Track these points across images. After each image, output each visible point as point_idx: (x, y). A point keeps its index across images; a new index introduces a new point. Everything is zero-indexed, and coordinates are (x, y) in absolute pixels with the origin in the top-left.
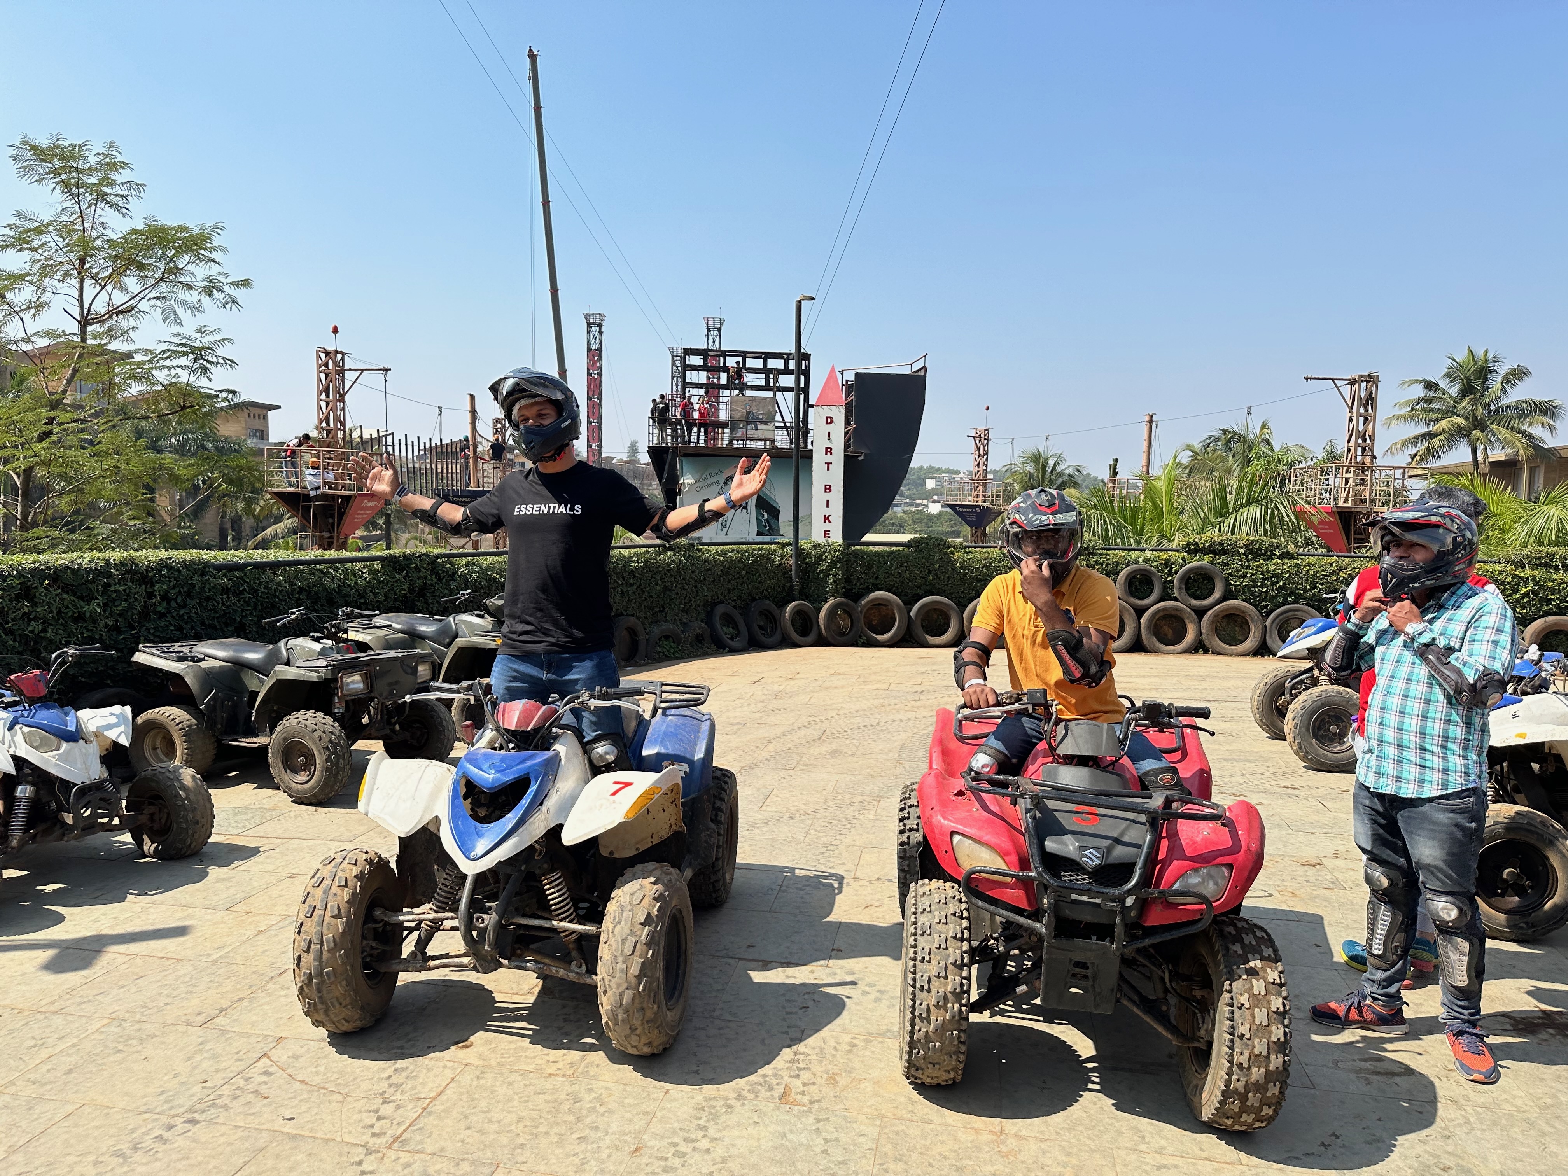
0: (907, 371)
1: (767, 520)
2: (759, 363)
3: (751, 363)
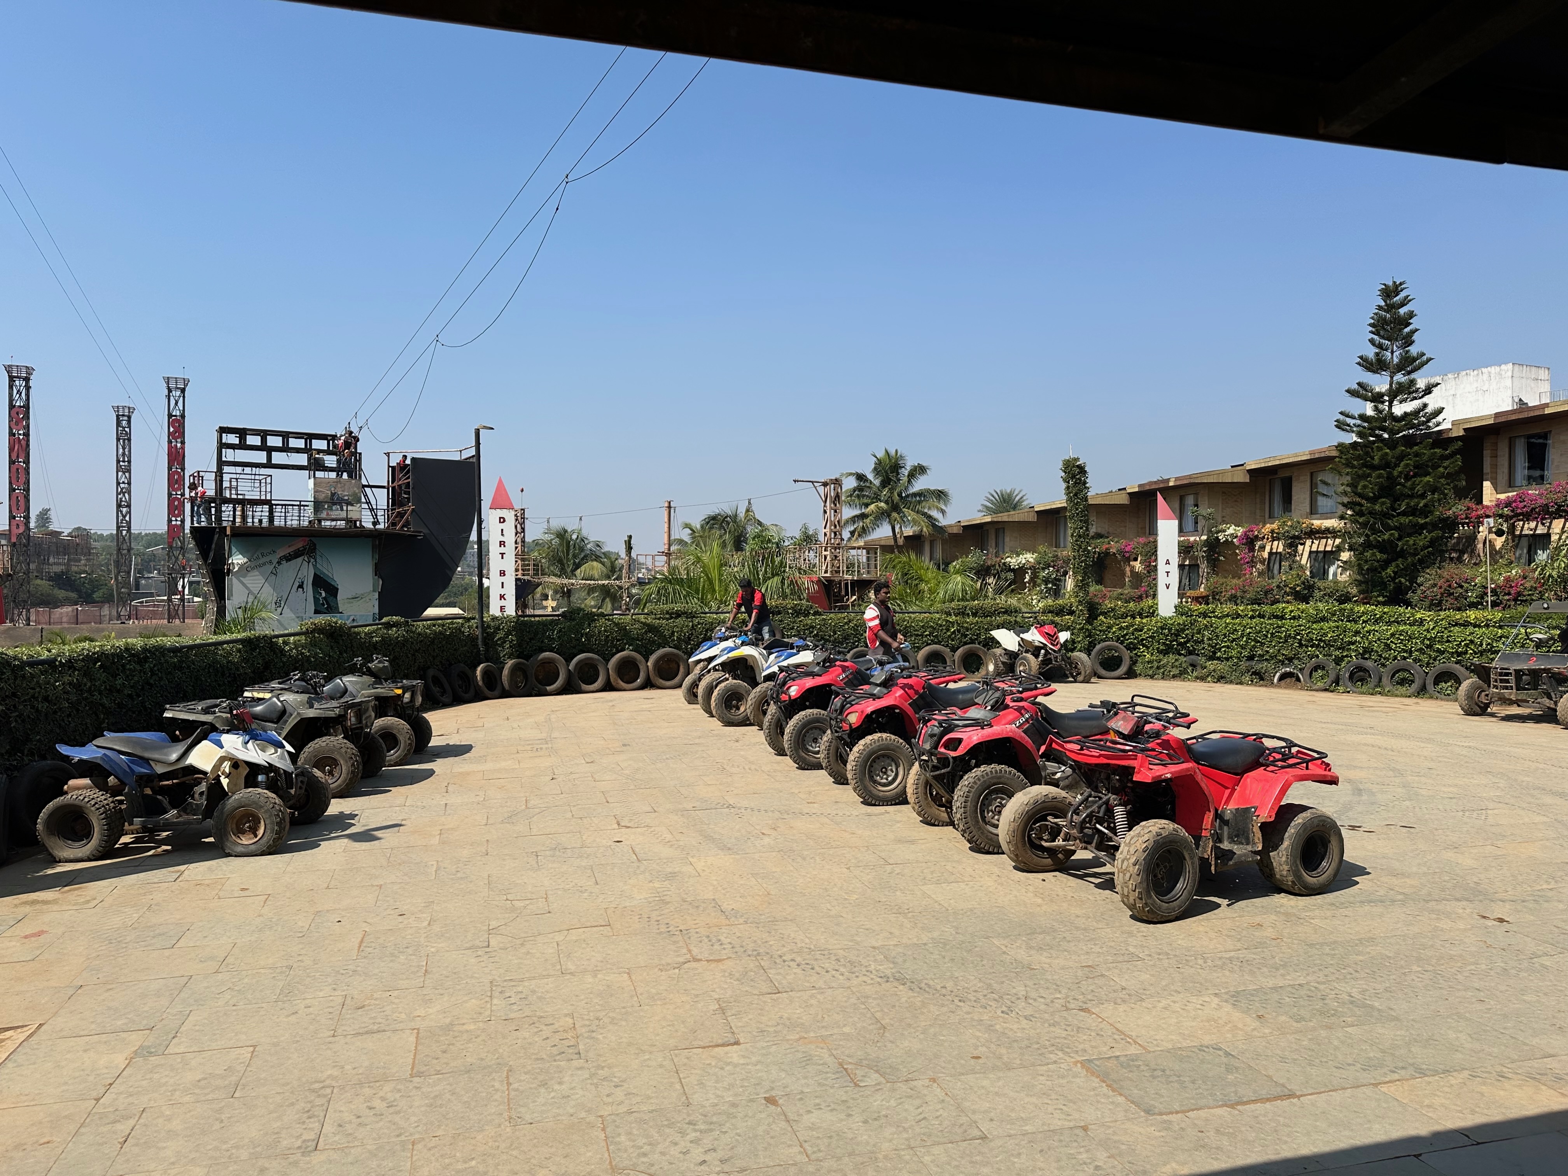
0: (457, 457)
1: (324, 598)
2: (300, 443)
3: (294, 443)
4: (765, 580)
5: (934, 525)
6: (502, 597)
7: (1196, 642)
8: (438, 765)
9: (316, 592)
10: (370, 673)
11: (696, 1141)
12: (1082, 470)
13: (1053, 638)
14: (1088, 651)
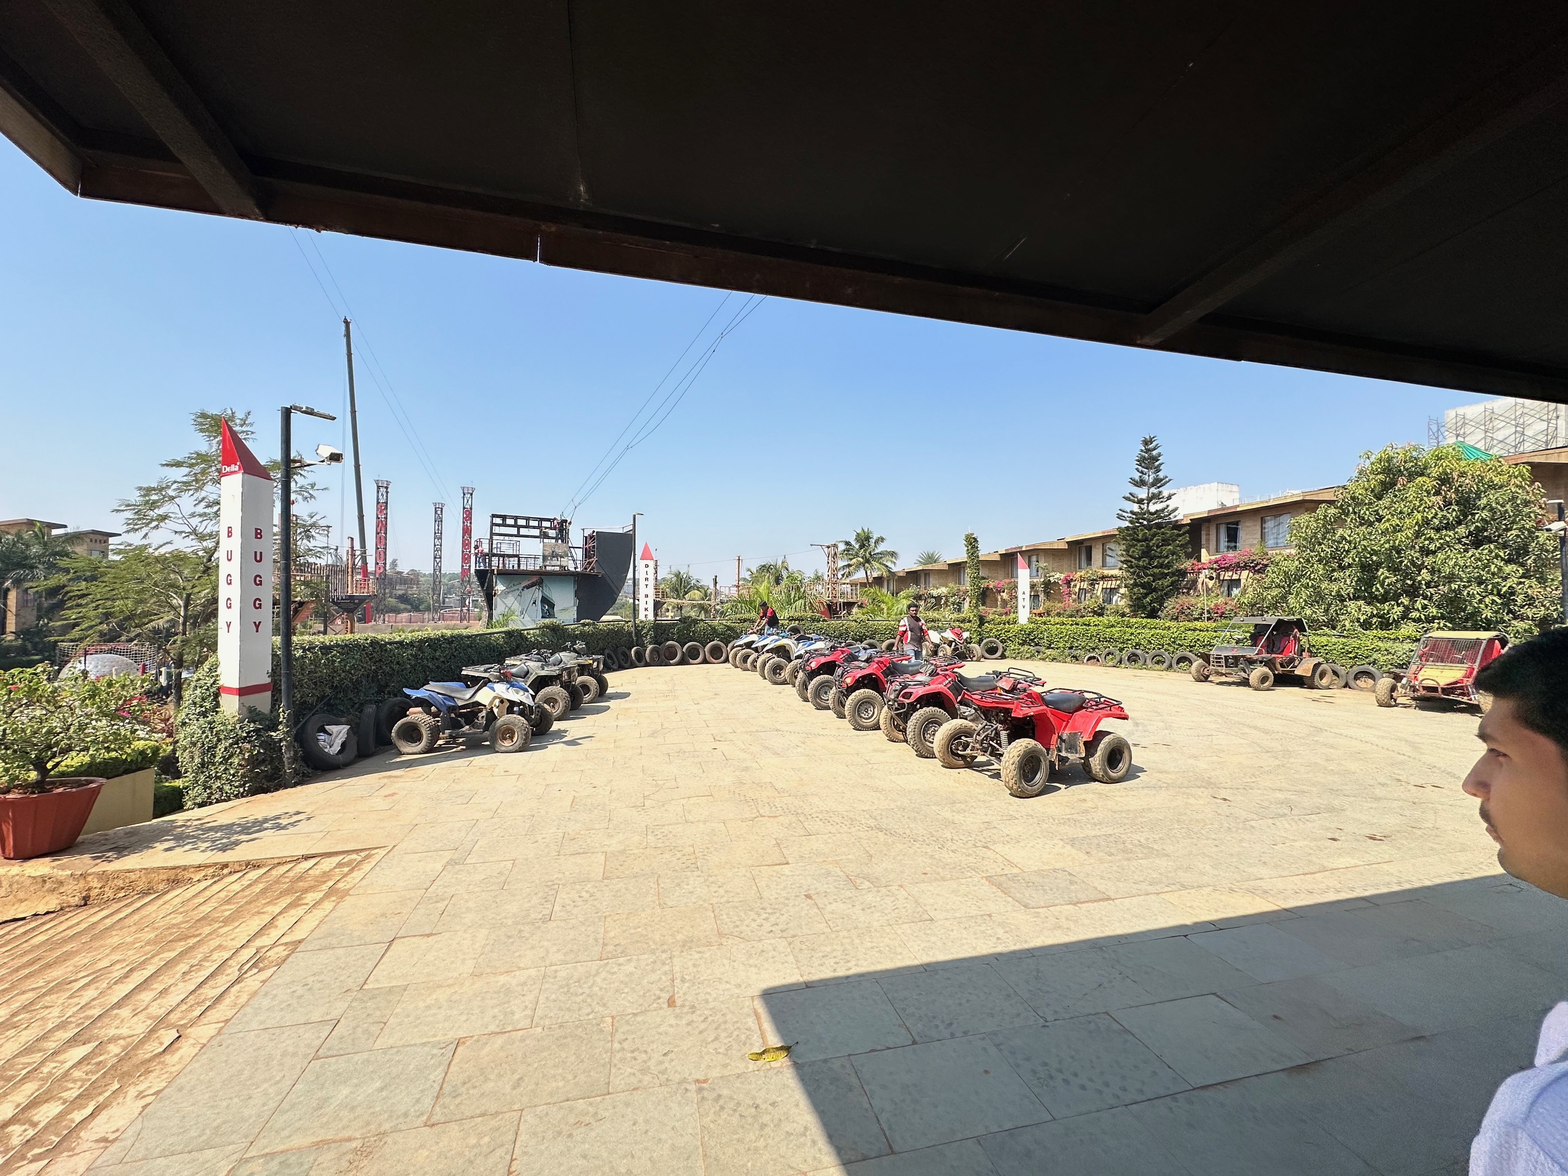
0: (621, 531)
1: (547, 610)
2: (536, 523)
3: (532, 523)
4: (794, 602)
5: (889, 571)
6: (646, 609)
7: (1040, 639)
8: (611, 703)
9: (542, 606)
10: (575, 651)
11: (766, 919)
12: (975, 540)
13: (959, 635)
14: (979, 643)
